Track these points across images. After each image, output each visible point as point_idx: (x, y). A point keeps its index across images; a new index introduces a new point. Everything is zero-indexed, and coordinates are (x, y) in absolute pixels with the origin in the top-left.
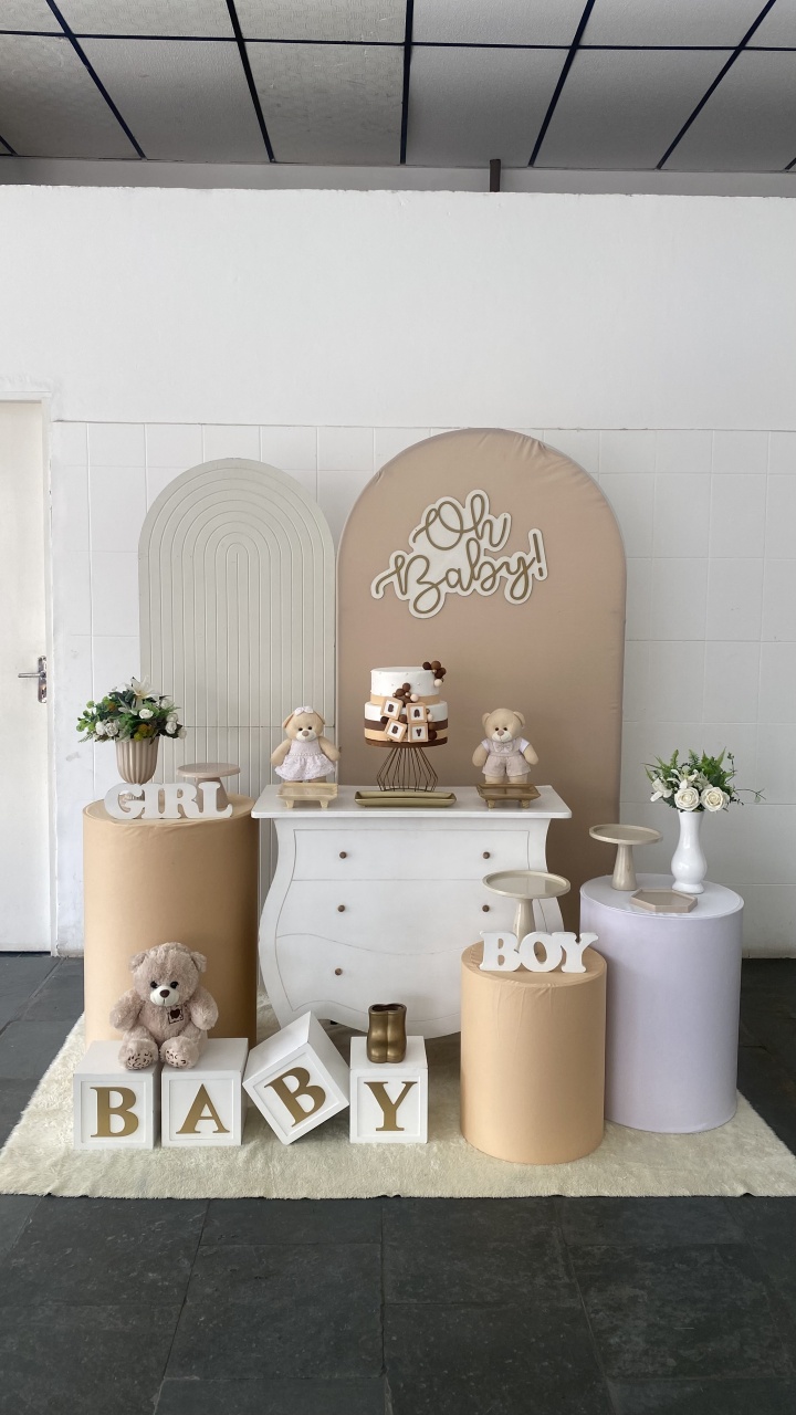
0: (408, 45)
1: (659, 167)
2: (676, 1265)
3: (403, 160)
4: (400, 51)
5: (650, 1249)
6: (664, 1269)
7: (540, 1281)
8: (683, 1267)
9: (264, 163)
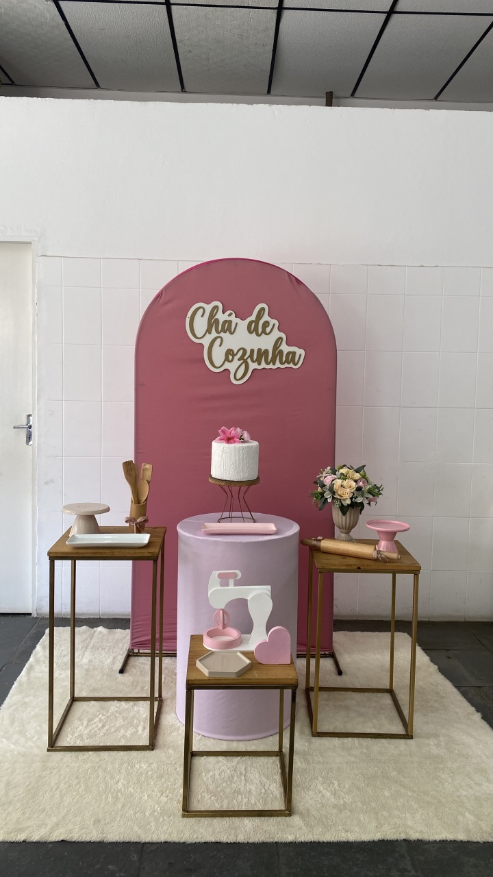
0: (280, 9)
1: (436, 98)
3: (269, 92)
4: (273, 14)
9: (178, 92)
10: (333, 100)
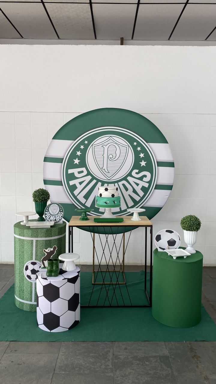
0: (91, 3)
1: (169, 39)
2: (145, 362)
3: (96, 38)
4: (89, 5)
5: (138, 357)
6: (141, 363)
7: (103, 367)
8: (147, 363)
9: (57, 39)
10: (124, 41)
